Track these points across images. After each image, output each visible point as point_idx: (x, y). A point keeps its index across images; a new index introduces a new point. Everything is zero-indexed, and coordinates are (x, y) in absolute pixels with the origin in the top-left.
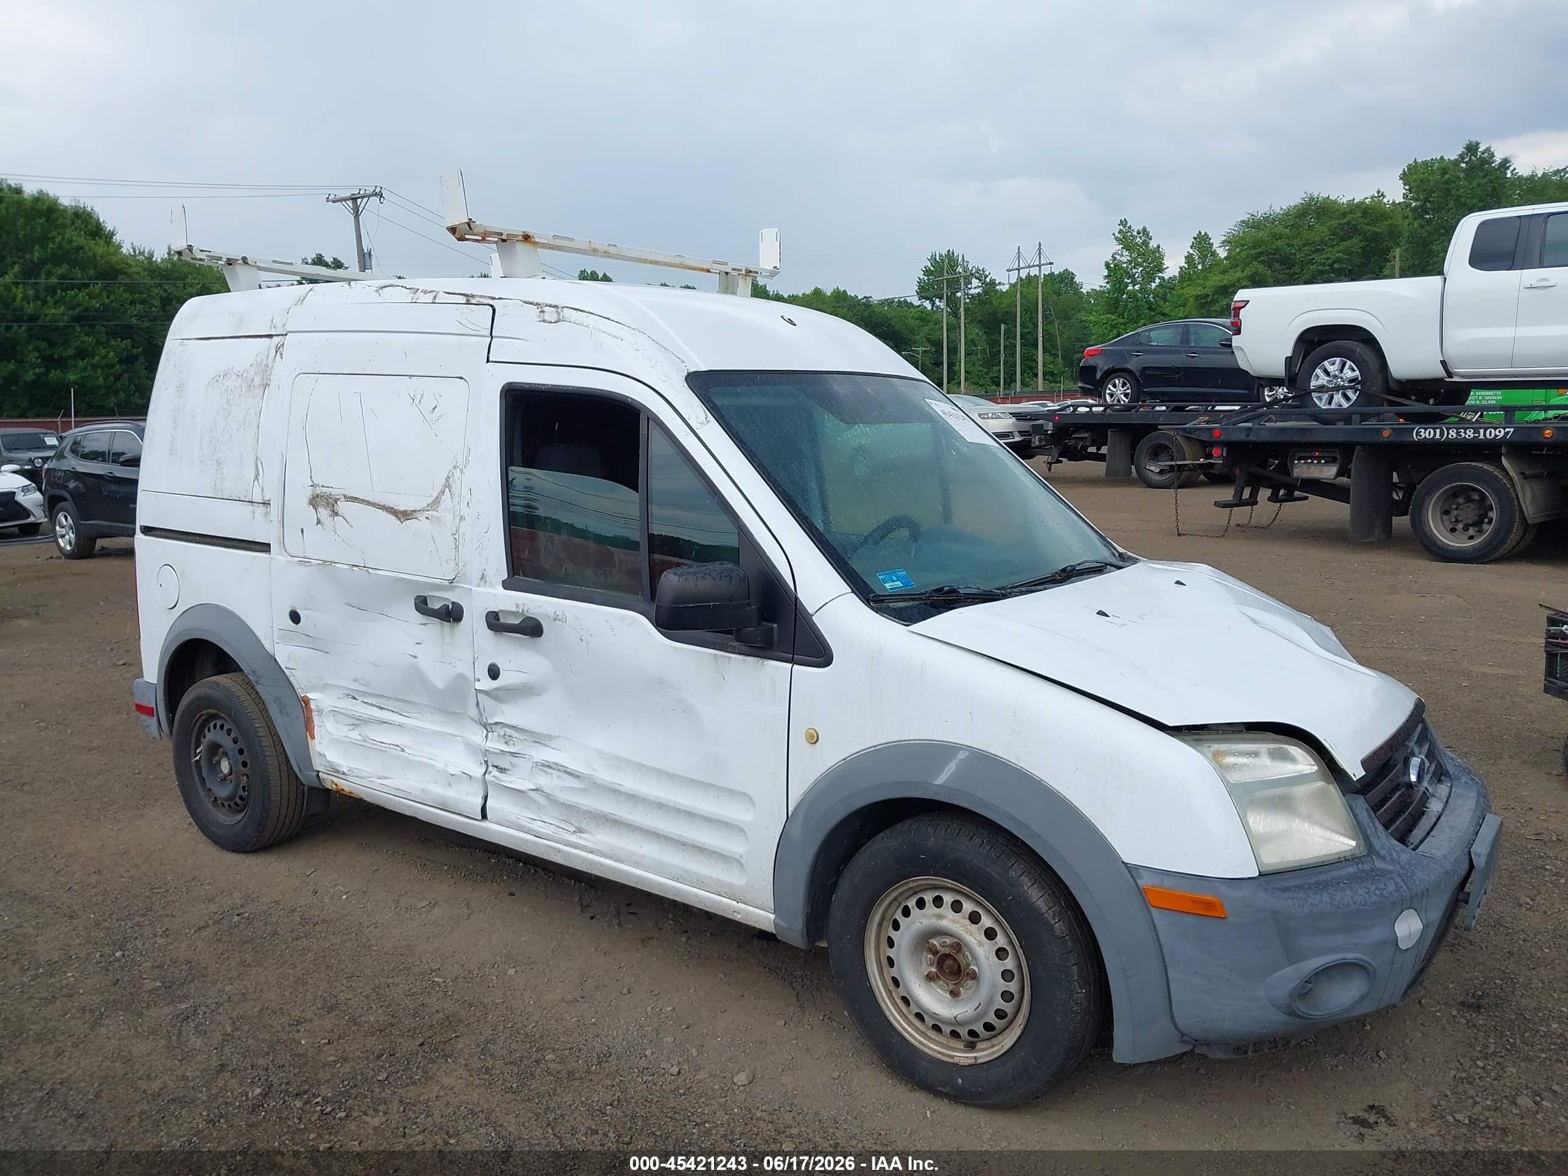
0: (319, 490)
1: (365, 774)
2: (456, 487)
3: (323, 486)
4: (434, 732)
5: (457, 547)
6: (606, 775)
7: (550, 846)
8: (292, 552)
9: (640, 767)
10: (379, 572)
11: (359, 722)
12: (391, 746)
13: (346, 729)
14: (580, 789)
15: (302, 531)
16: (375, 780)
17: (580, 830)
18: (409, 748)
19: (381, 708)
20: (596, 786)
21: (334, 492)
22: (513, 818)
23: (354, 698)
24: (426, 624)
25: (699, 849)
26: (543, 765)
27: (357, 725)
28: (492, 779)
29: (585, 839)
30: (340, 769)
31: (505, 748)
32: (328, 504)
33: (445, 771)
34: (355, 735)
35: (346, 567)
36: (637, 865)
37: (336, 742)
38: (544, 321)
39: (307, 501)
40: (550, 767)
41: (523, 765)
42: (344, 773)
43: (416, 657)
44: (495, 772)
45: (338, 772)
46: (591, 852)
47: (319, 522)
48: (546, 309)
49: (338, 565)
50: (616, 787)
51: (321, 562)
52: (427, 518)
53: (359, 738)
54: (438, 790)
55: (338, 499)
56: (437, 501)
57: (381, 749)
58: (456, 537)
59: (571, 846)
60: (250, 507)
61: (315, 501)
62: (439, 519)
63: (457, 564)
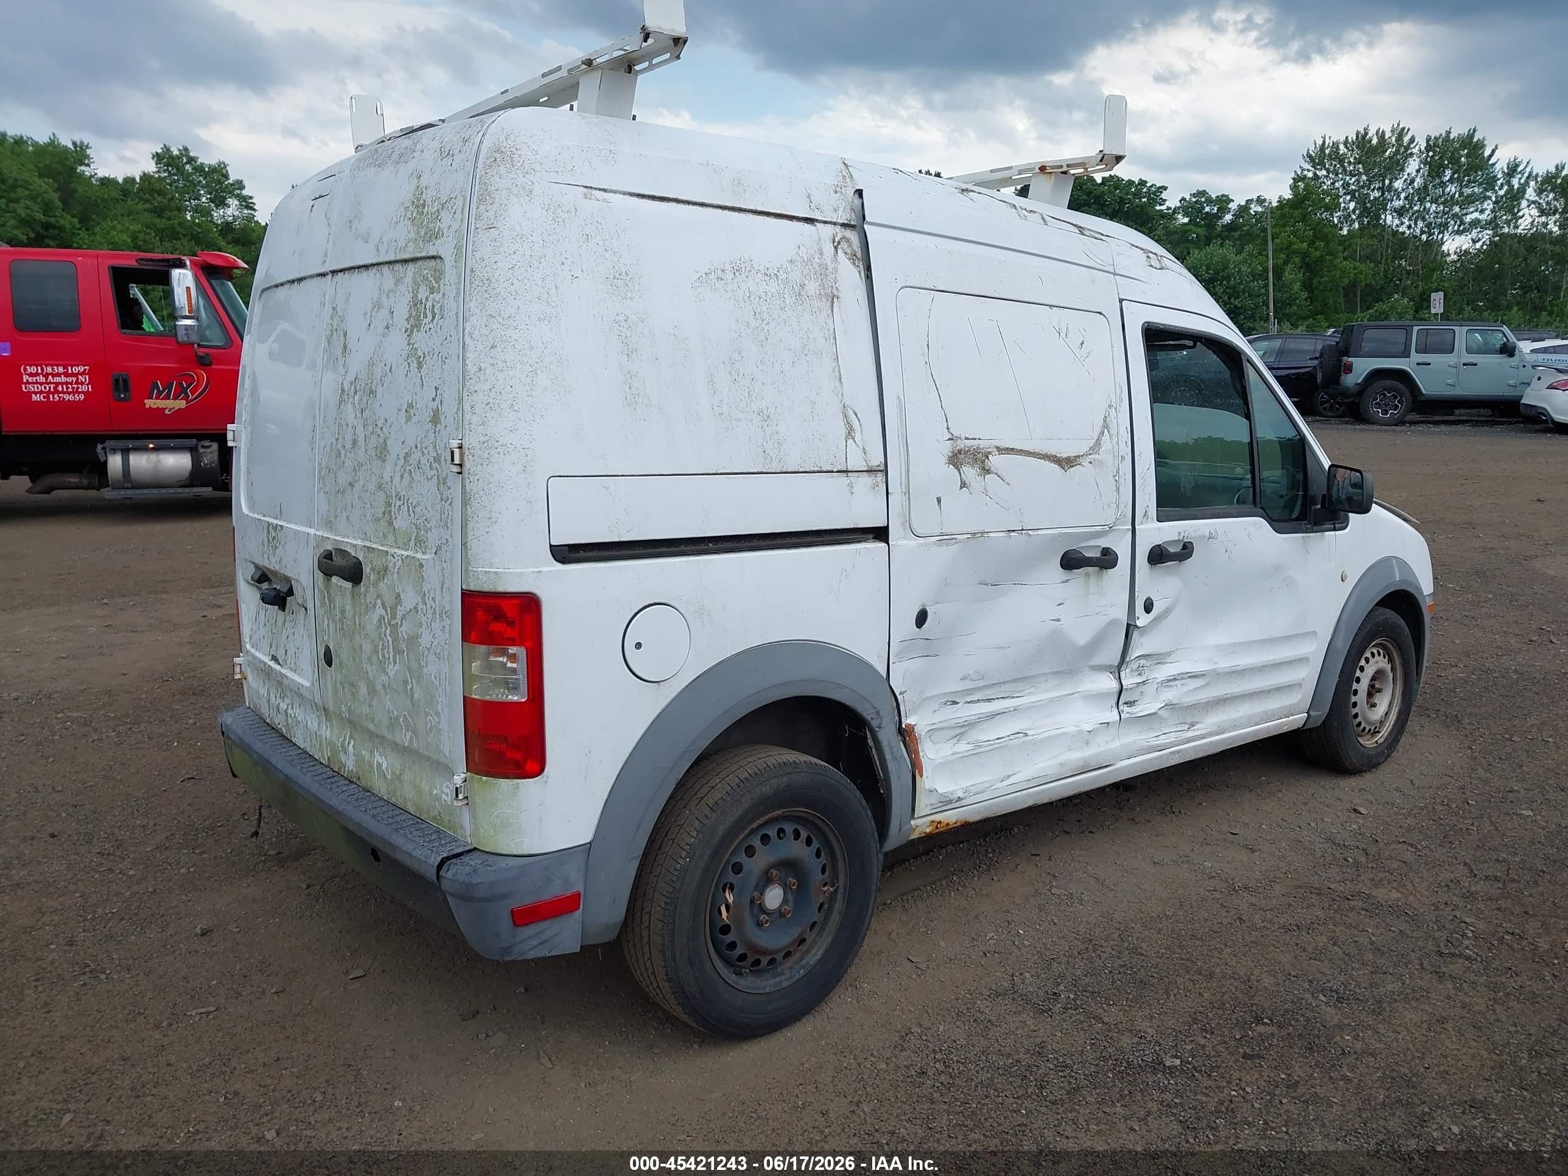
0: (961, 444)
1: (983, 786)
2: (1113, 426)
3: (967, 439)
4: (1052, 700)
5: (1118, 489)
6: (1226, 664)
7: (1173, 752)
8: (919, 532)
9: (1250, 645)
10: (1040, 532)
11: (963, 729)
12: (1011, 737)
13: (949, 745)
14: (1206, 685)
15: (939, 500)
16: (999, 785)
17: (1192, 725)
18: (1030, 729)
19: (989, 700)
20: (1217, 676)
21: (983, 444)
22: (1144, 744)
23: (955, 703)
24: (1067, 581)
25: (1279, 689)
26: (1169, 681)
27: (961, 734)
28: (1128, 715)
29: (1198, 729)
30: (952, 797)
31: (1140, 680)
32: (976, 460)
33: (1080, 732)
34: (963, 747)
35: (1002, 534)
36: (1235, 727)
37: (945, 766)
38: (1152, 266)
39: (945, 459)
40: (1175, 679)
41: (1151, 688)
42: (959, 799)
43: (1058, 620)
44: (1126, 709)
45: (950, 802)
46: (1203, 738)
47: (963, 485)
48: (1150, 254)
49: (991, 535)
50: (1234, 669)
51: (969, 536)
52: (1090, 463)
53: (970, 747)
54: (1076, 756)
55: (990, 453)
56: (1098, 443)
57: (1000, 746)
58: (1117, 478)
59: (1188, 742)
60: (842, 479)
61: (956, 459)
62: (1100, 462)
63: (1118, 506)
